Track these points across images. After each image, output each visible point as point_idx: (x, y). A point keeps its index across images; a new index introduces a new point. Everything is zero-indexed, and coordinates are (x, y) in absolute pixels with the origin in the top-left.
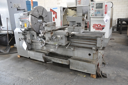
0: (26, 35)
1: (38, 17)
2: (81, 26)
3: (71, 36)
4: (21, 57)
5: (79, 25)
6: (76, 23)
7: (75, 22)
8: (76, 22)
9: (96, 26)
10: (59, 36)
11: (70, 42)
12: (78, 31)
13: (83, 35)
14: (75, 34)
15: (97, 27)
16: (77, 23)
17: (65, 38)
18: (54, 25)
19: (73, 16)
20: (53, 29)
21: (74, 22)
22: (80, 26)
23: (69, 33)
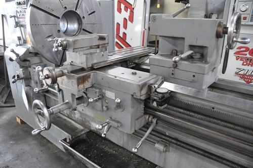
0: (30, 67)
1: (60, 15)
2: (206, 62)
3: (160, 104)
4: (22, 122)
5: (198, 56)
6: (186, 47)
7: (183, 39)
8: (187, 42)
9: (247, 53)
10: (110, 94)
11: (155, 121)
12: (193, 81)
13: (213, 105)
14: (178, 96)
15: (248, 56)
16: (192, 47)
17: (133, 107)
18: (98, 47)
19: (175, 16)
20: (95, 61)
21: (180, 42)
22: (203, 58)
23: (150, 87)
